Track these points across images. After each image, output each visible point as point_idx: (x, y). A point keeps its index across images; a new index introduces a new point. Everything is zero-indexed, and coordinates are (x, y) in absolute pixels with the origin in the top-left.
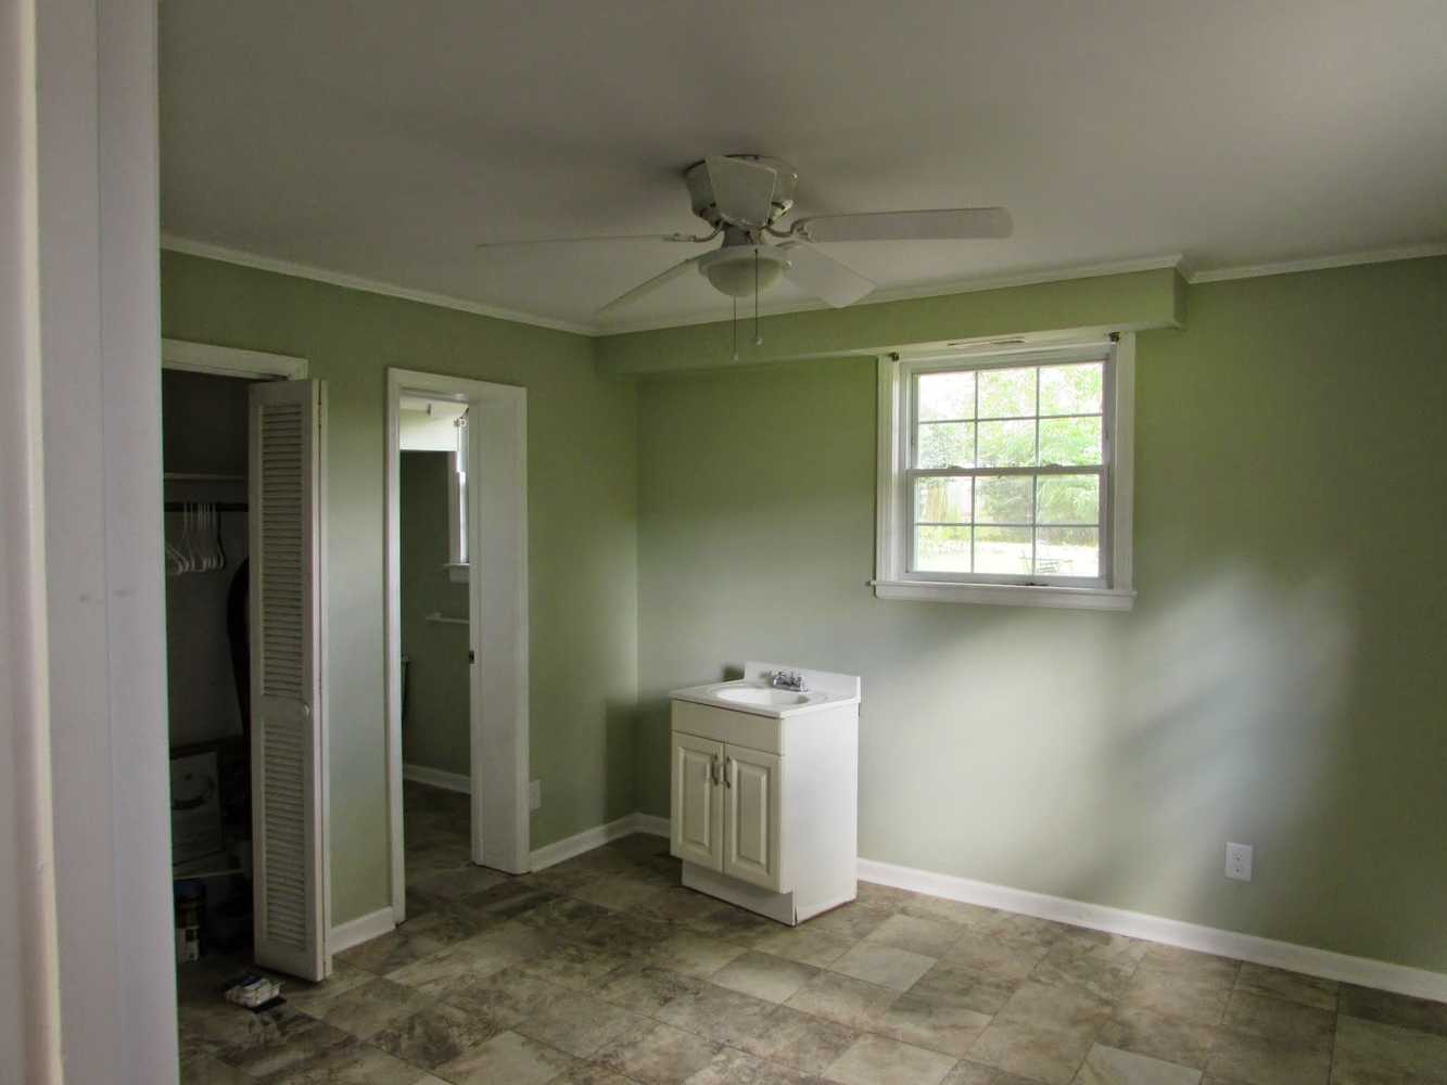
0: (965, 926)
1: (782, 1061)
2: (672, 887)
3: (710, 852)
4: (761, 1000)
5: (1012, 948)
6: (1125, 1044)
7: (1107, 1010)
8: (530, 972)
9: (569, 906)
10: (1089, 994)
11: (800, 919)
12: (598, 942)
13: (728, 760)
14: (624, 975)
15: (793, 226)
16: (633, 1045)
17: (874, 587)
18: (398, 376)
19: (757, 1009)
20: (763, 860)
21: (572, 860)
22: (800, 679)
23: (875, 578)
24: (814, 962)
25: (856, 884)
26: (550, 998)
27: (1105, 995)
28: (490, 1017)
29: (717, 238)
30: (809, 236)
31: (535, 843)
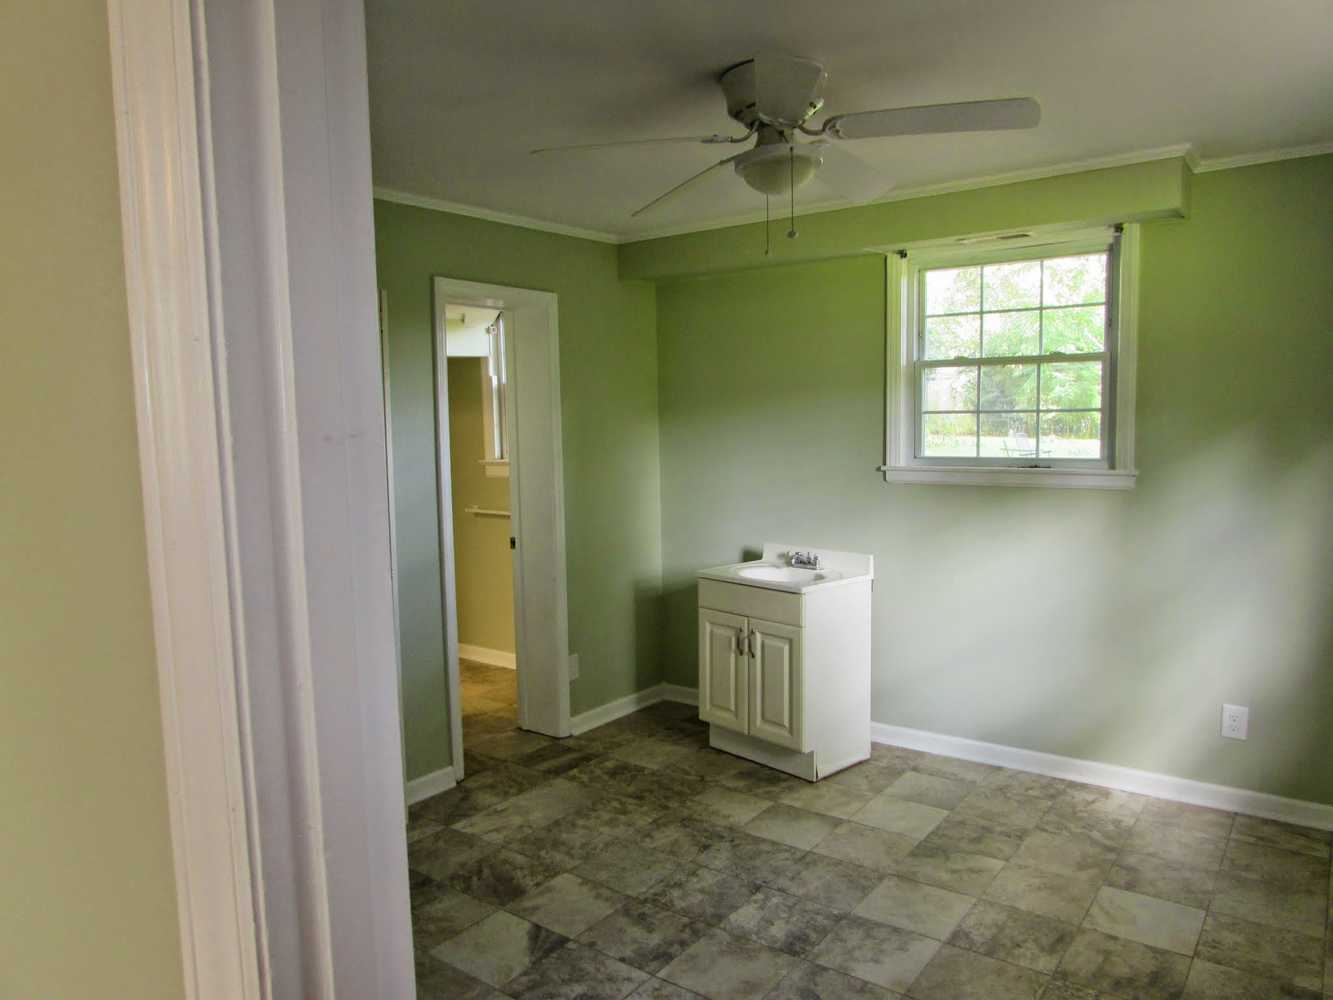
0: (973, 782)
1: (814, 899)
2: (701, 748)
3: (736, 715)
4: (791, 847)
5: (1018, 802)
6: (1130, 886)
7: (1112, 856)
8: (581, 822)
9: (610, 764)
10: (1094, 842)
11: (821, 776)
12: (639, 797)
13: (752, 632)
14: (665, 825)
15: (825, 125)
16: (679, 885)
17: (885, 472)
18: (443, 285)
19: (787, 855)
20: (786, 723)
21: (608, 725)
22: (816, 558)
23: (885, 464)
24: (836, 813)
25: (870, 745)
26: (601, 845)
27: (1108, 843)
28: (548, 861)
29: (752, 137)
30: (840, 133)
31: (575, 710)
